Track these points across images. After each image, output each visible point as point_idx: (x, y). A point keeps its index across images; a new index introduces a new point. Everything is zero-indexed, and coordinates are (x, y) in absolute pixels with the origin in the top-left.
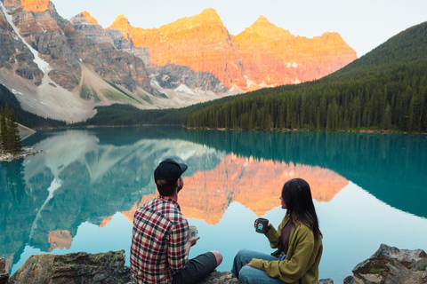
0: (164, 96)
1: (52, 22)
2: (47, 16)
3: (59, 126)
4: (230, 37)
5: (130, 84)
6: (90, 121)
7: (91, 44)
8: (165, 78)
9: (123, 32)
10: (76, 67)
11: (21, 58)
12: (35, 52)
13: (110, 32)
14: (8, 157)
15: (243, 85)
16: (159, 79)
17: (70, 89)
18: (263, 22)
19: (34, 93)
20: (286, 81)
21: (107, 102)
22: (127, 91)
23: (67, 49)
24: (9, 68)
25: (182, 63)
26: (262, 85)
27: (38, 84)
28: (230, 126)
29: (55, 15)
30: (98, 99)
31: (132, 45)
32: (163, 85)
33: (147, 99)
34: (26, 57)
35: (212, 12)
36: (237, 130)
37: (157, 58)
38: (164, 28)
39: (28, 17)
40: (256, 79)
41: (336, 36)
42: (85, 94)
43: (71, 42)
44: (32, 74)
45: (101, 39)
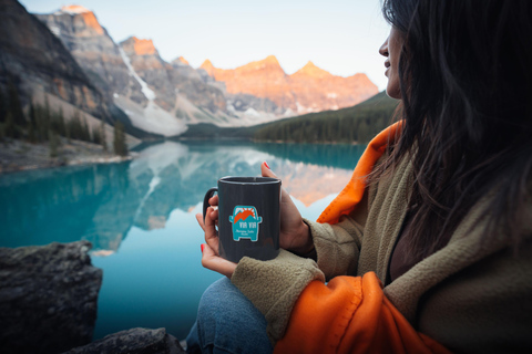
0: (237, 117)
1: (157, 63)
2: (154, 59)
3: (159, 139)
4: (286, 76)
5: (212, 108)
6: (183, 135)
7: (184, 79)
8: (238, 104)
9: (208, 71)
10: (173, 95)
11: (134, 88)
12: (143, 84)
13: (199, 71)
14: (117, 159)
15: (295, 109)
16: (234, 105)
17: (168, 110)
18: (311, 65)
19: (142, 114)
20: (328, 107)
21: (195, 121)
22: (210, 113)
23: (167, 83)
24: (124, 95)
25: (250, 93)
26: (310, 110)
27: (145, 107)
28: (285, 139)
29: (159, 57)
30: (188, 119)
31: (214, 80)
32: (237, 109)
33: (225, 119)
34: (137, 87)
35: (273, 57)
36: (291, 143)
37: (233, 89)
38: (238, 68)
39: (139, 59)
40: (306, 105)
41: (363, 75)
42: (179, 115)
43: (170, 78)
44: (140, 100)
45: (192, 75)
